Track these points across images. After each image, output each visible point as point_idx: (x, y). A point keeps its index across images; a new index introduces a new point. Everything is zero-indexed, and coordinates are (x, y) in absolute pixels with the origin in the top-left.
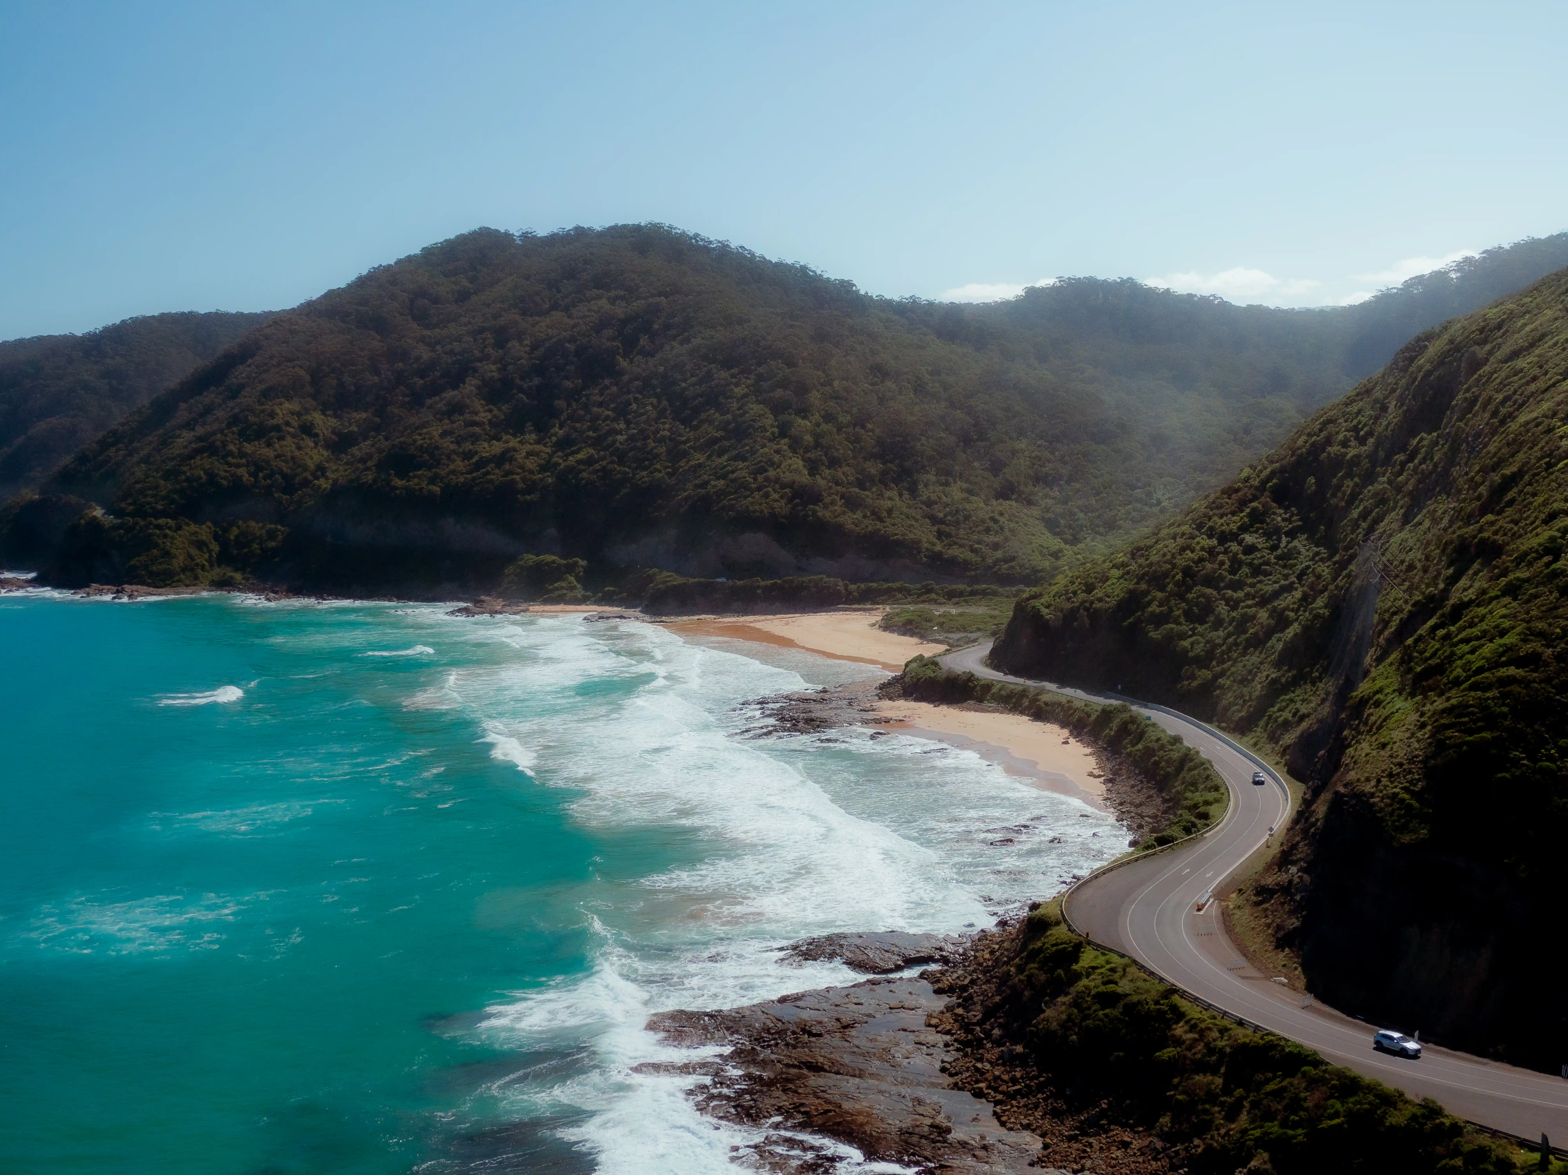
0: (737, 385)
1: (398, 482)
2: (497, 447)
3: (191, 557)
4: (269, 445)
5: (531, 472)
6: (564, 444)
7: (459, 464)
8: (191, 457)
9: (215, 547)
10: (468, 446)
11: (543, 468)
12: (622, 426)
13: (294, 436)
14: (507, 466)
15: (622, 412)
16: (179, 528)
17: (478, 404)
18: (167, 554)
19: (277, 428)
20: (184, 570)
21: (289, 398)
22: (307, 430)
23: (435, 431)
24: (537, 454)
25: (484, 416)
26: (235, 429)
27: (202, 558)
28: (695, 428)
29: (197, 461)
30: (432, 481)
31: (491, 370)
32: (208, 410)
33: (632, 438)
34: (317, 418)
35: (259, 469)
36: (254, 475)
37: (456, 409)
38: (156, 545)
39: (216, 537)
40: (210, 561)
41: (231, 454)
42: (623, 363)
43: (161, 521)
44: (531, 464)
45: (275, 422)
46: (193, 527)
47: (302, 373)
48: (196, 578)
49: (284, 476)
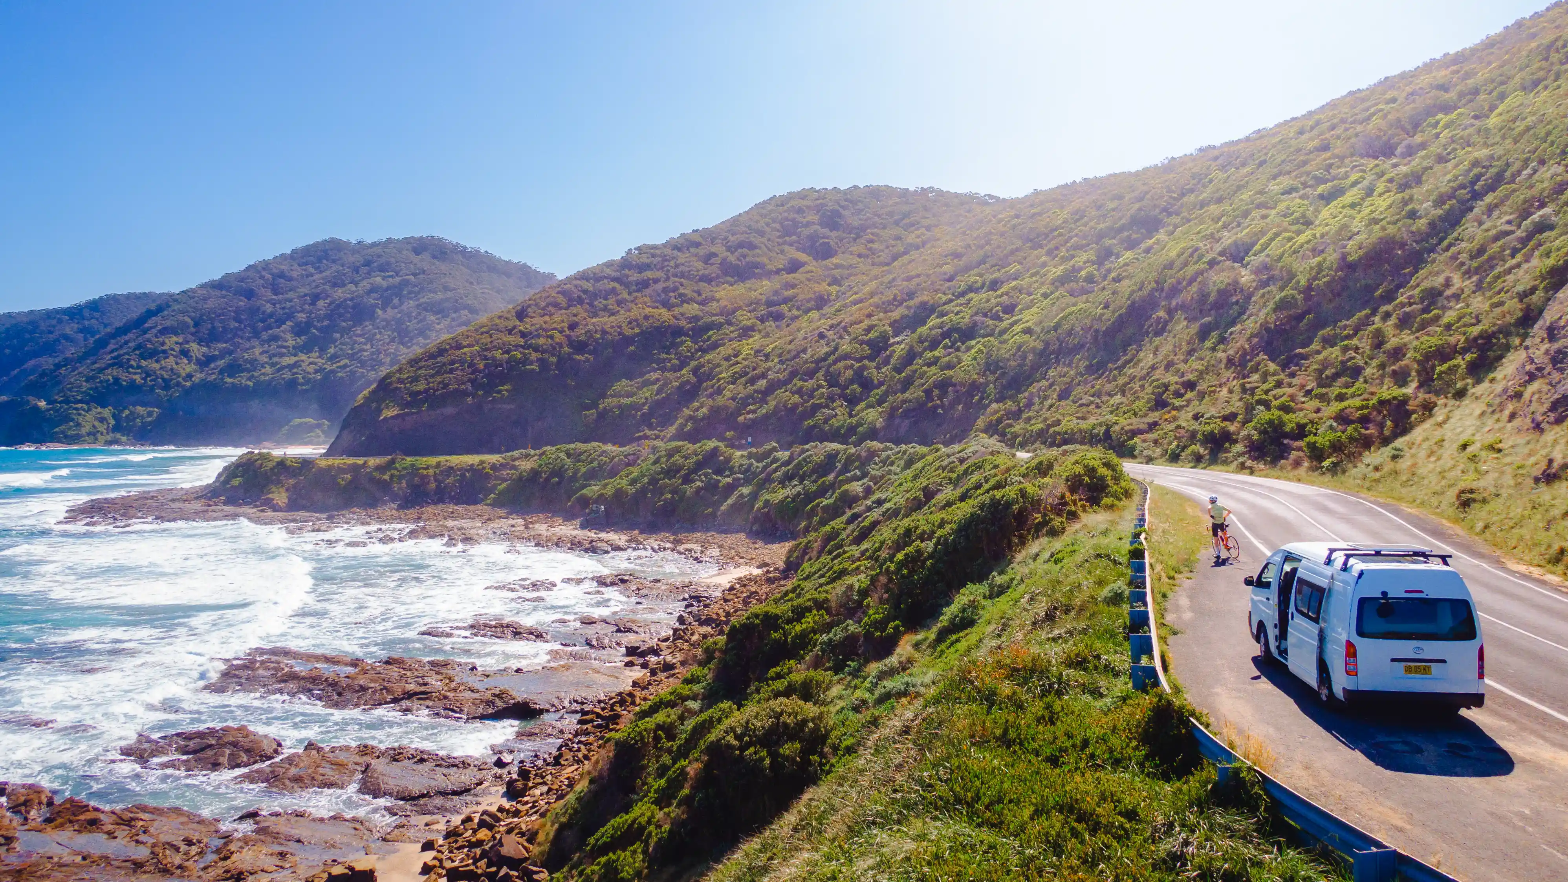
0: (438, 324)
1: (228, 380)
2: (292, 360)
3: (94, 426)
4: (157, 361)
5: (309, 373)
6: (333, 358)
7: (268, 369)
8: (106, 368)
9: (112, 422)
10: (275, 359)
11: (316, 371)
12: (369, 346)
13: (175, 356)
14: (295, 370)
15: (370, 340)
16: (89, 410)
17: (288, 336)
18: (78, 425)
19: (164, 352)
20: (89, 434)
21: (176, 334)
22: (185, 353)
23: (257, 351)
24: (315, 364)
25: (291, 343)
26: (137, 352)
27: (102, 428)
28: (408, 347)
29: (109, 371)
30: (249, 379)
31: (301, 317)
32: (126, 343)
33: (372, 353)
34: (194, 346)
35: (148, 375)
36: (145, 379)
37: (275, 338)
38: (72, 420)
39: (114, 416)
40: (107, 429)
41: (132, 367)
42: (379, 312)
43: (79, 405)
44: (310, 369)
45: (164, 348)
46: (99, 410)
47: (189, 320)
48: (96, 439)
49: (164, 379)
